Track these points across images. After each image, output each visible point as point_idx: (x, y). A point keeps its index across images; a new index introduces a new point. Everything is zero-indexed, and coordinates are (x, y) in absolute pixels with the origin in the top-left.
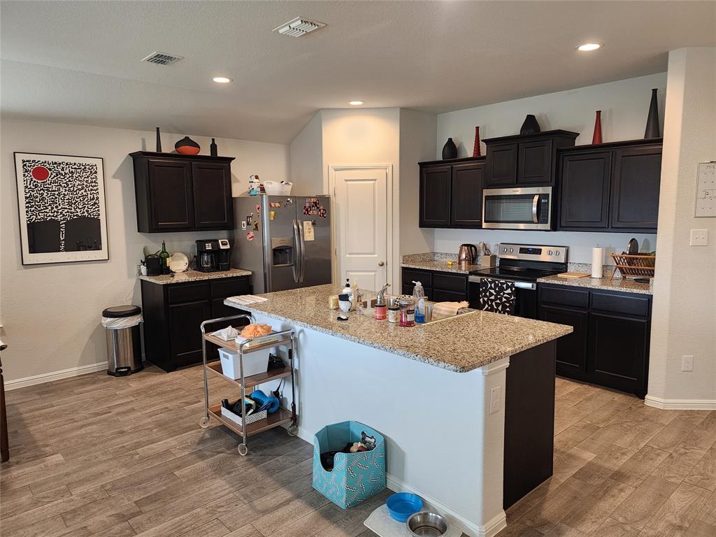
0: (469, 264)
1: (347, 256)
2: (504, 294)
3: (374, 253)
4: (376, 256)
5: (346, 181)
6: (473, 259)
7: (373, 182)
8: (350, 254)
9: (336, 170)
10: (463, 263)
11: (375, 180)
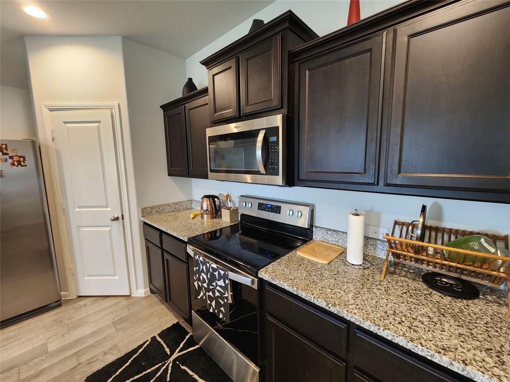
0: (213, 218)
1: (77, 210)
2: (217, 285)
3: (107, 207)
4: (110, 209)
5: (65, 123)
6: (216, 212)
7: (97, 124)
8: (79, 207)
9: (51, 110)
10: (205, 216)
11: (99, 122)
